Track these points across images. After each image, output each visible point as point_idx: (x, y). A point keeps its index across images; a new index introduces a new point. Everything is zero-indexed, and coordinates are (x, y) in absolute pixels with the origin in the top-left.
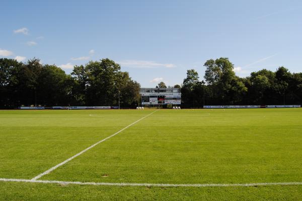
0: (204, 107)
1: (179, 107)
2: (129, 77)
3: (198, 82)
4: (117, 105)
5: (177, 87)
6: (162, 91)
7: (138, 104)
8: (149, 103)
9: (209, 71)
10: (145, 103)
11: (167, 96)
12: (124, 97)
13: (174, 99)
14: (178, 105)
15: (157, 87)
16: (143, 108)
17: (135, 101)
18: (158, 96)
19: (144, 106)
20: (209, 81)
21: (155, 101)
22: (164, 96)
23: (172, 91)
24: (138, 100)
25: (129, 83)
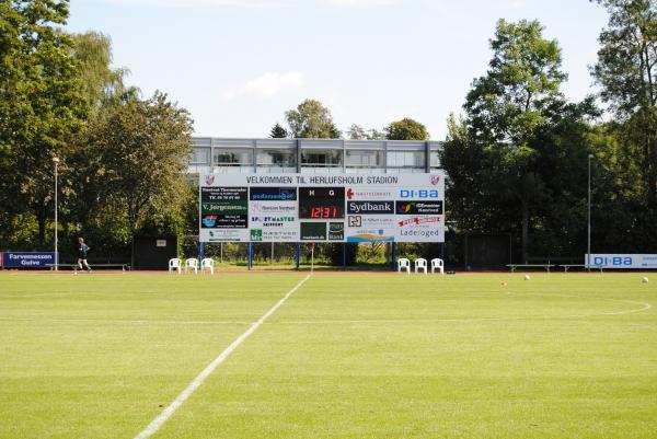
0: (591, 259)
1: (437, 262)
2: (113, 67)
3: (556, 106)
4: (40, 243)
5: (404, 132)
6: (318, 159)
7: (172, 240)
8: (243, 235)
9: (624, 35)
10: (220, 235)
11: (360, 192)
12: (88, 197)
13: (401, 207)
14: (428, 251)
15: (279, 132)
16: (208, 262)
17: (158, 217)
18: (304, 191)
19: (214, 250)
20: (617, 102)
21: (281, 222)
22: (340, 191)
23: (381, 162)
24: (174, 211)
25: (110, 102)
